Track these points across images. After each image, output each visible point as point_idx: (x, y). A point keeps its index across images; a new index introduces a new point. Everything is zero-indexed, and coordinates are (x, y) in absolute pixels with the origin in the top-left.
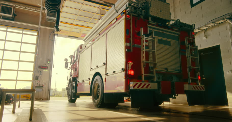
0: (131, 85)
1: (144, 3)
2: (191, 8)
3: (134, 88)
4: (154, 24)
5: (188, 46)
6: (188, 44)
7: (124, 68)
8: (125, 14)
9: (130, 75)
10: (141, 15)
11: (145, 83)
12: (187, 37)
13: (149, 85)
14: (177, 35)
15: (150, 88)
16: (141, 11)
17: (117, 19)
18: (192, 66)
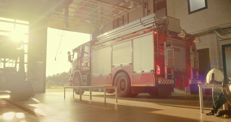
0: (159, 82)
1: (164, 20)
2: (189, 14)
3: (162, 84)
4: (171, 36)
5: (192, 52)
6: (192, 51)
7: (153, 69)
8: (153, 31)
9: (158, 74)
10: (163, 30)
11: (167, 80)
12: (191, 46)
13: (169, 81)
14: (184, 44)
15: (170, 83)
16: (163, 27)
17: (144, 32)
18: (194, 67)
